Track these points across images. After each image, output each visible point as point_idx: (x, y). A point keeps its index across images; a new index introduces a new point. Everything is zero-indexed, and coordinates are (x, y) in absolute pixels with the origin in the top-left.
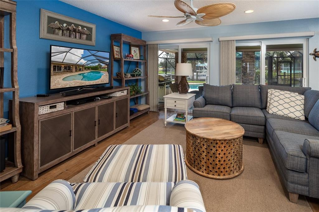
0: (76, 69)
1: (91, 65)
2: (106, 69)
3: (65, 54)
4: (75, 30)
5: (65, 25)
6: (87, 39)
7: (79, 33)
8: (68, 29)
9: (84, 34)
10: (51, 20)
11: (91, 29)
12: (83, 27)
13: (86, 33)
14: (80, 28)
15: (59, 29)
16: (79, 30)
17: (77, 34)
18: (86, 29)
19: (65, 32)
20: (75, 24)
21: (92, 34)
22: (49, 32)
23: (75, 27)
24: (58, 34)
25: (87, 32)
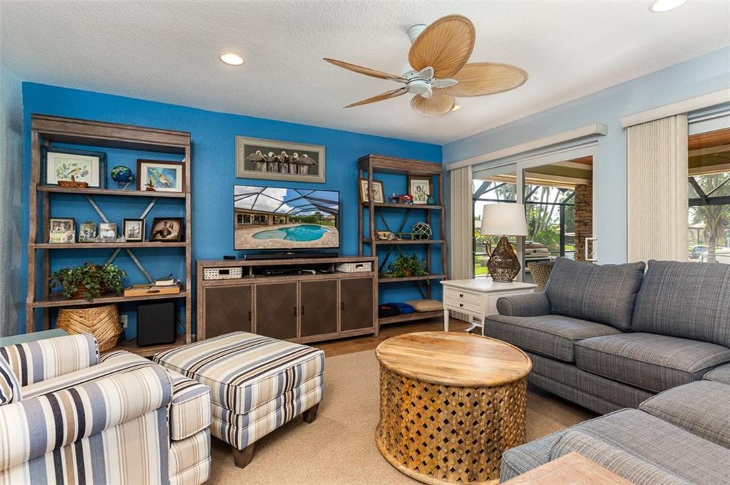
0: (274, 220)
1: (301, 214)
2: (334, 221)
3: (255, 196)
4: (287, 161)
5: (271, 154)
6: (309, 172)
7: (294, 163)
8: (276, 160)
9: (304, 164)
10: (249, 149)
11: (317, 154)
12: (301, 153)
13: (307, 162)
14: (296, 156)
15: (262, 161)
16: (294, 159)
17: (292, 166)
18: (306, 156)
19: (271, 165)
20: (287, 151)
21: (318, 162)
22: (247, 168)
23: (287, 156)
24: (260, 170)
25: (310, 161)
